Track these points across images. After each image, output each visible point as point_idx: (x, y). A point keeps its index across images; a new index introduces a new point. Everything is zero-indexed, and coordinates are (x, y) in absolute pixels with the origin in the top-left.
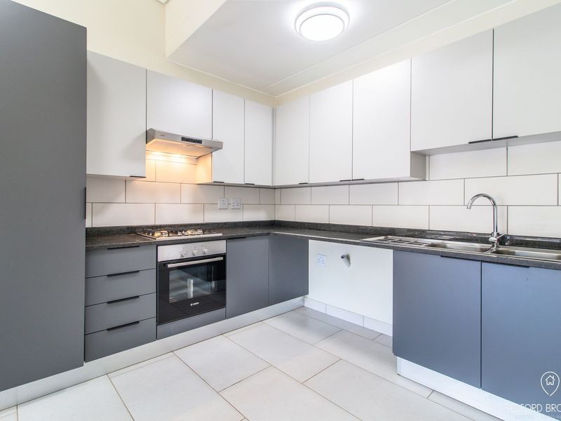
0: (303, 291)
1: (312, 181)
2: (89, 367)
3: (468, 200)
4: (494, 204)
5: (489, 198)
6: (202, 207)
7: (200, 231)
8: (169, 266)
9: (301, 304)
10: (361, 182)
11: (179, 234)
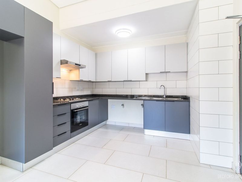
0: (107, 119)
1: (113, 80)
2: (55, 149)
3: (160, 87)
4: (165, 88)
5: (164, 86)
6: (71, 89)
7: (77, 98)
8: (75, 111)
9: (105, 123)
10: (131, 81)
11: (74, 99)
